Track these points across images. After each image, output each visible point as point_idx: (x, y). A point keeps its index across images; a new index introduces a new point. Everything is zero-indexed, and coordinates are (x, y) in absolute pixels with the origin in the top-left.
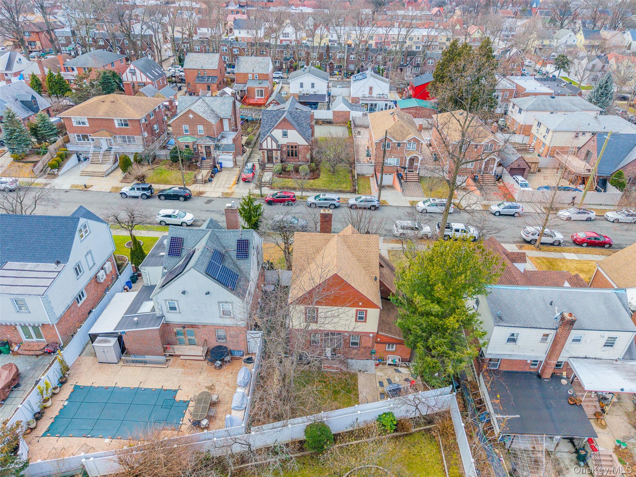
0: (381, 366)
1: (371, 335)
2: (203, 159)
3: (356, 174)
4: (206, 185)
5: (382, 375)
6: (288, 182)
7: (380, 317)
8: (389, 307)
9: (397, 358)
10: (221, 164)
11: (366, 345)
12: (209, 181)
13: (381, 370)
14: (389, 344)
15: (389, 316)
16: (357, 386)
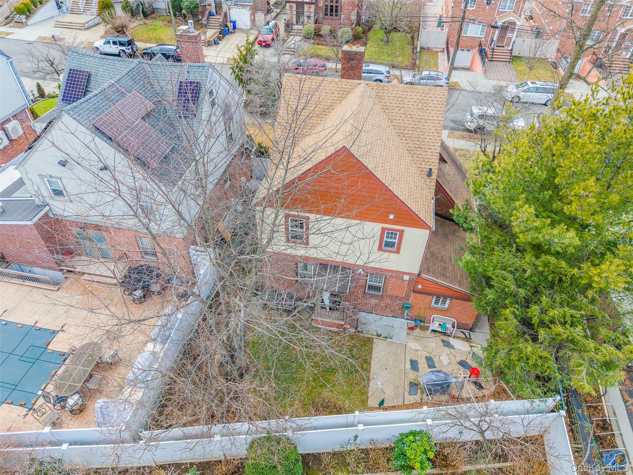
0: (417, 331)
1: (406, 278)
2: (211, 14)
3: (419, 47)
4: (210, 48)
5: (418, 348)
6: (320, 49)
7: (428, 246)
8: (447, 231)
9: (449, 322)
10: (234, 23)
11: (395, 293)
12: (215, 43)
13: (418, 339)
14: (438, 297)
15: (444, 246)
16: (369, 364)
